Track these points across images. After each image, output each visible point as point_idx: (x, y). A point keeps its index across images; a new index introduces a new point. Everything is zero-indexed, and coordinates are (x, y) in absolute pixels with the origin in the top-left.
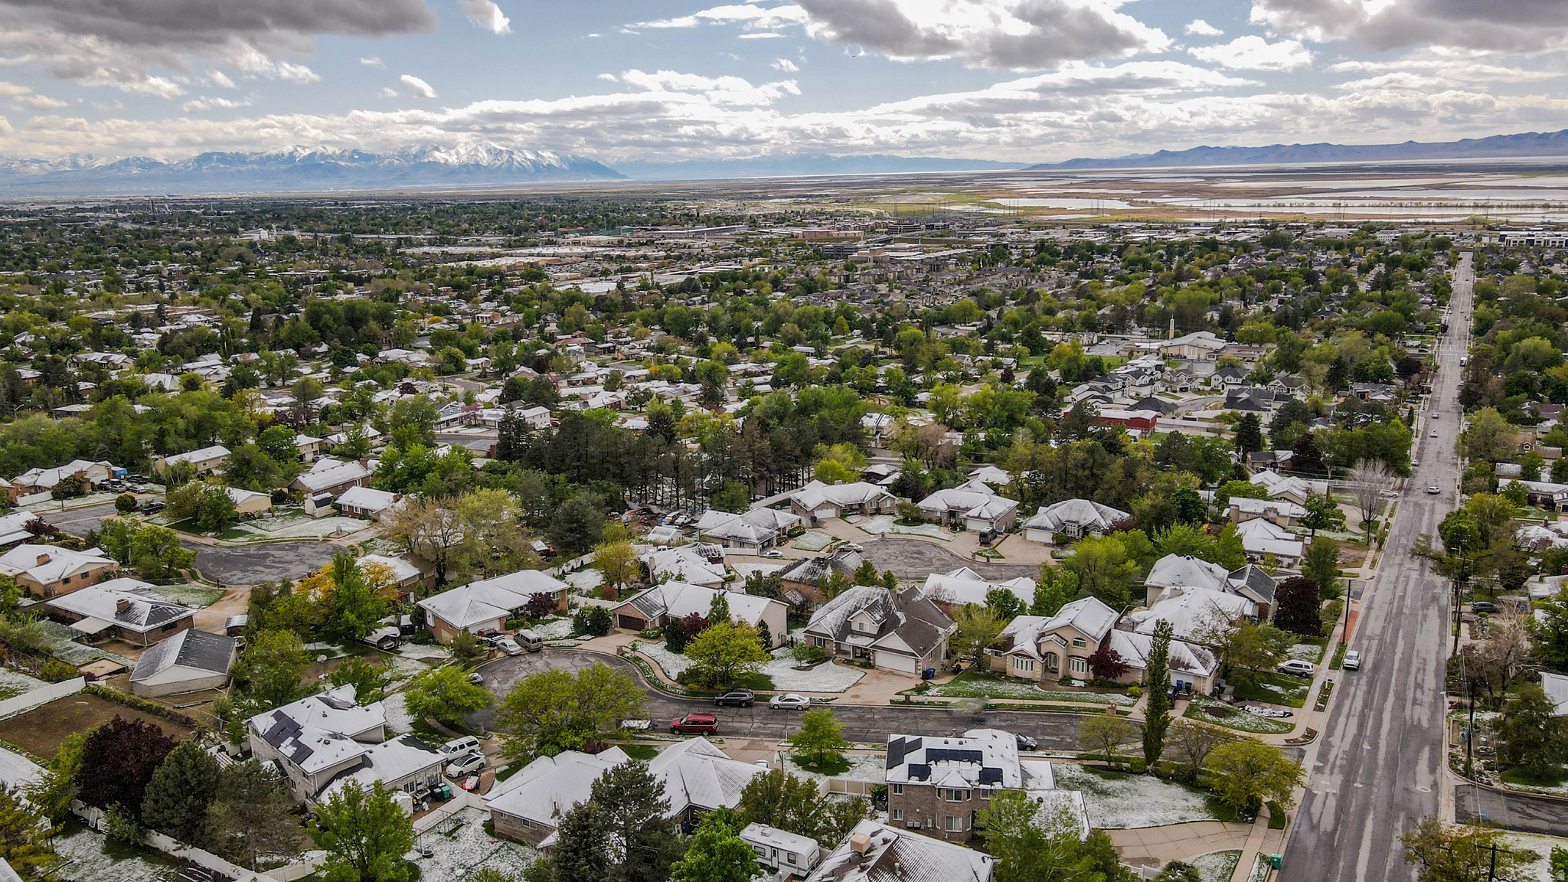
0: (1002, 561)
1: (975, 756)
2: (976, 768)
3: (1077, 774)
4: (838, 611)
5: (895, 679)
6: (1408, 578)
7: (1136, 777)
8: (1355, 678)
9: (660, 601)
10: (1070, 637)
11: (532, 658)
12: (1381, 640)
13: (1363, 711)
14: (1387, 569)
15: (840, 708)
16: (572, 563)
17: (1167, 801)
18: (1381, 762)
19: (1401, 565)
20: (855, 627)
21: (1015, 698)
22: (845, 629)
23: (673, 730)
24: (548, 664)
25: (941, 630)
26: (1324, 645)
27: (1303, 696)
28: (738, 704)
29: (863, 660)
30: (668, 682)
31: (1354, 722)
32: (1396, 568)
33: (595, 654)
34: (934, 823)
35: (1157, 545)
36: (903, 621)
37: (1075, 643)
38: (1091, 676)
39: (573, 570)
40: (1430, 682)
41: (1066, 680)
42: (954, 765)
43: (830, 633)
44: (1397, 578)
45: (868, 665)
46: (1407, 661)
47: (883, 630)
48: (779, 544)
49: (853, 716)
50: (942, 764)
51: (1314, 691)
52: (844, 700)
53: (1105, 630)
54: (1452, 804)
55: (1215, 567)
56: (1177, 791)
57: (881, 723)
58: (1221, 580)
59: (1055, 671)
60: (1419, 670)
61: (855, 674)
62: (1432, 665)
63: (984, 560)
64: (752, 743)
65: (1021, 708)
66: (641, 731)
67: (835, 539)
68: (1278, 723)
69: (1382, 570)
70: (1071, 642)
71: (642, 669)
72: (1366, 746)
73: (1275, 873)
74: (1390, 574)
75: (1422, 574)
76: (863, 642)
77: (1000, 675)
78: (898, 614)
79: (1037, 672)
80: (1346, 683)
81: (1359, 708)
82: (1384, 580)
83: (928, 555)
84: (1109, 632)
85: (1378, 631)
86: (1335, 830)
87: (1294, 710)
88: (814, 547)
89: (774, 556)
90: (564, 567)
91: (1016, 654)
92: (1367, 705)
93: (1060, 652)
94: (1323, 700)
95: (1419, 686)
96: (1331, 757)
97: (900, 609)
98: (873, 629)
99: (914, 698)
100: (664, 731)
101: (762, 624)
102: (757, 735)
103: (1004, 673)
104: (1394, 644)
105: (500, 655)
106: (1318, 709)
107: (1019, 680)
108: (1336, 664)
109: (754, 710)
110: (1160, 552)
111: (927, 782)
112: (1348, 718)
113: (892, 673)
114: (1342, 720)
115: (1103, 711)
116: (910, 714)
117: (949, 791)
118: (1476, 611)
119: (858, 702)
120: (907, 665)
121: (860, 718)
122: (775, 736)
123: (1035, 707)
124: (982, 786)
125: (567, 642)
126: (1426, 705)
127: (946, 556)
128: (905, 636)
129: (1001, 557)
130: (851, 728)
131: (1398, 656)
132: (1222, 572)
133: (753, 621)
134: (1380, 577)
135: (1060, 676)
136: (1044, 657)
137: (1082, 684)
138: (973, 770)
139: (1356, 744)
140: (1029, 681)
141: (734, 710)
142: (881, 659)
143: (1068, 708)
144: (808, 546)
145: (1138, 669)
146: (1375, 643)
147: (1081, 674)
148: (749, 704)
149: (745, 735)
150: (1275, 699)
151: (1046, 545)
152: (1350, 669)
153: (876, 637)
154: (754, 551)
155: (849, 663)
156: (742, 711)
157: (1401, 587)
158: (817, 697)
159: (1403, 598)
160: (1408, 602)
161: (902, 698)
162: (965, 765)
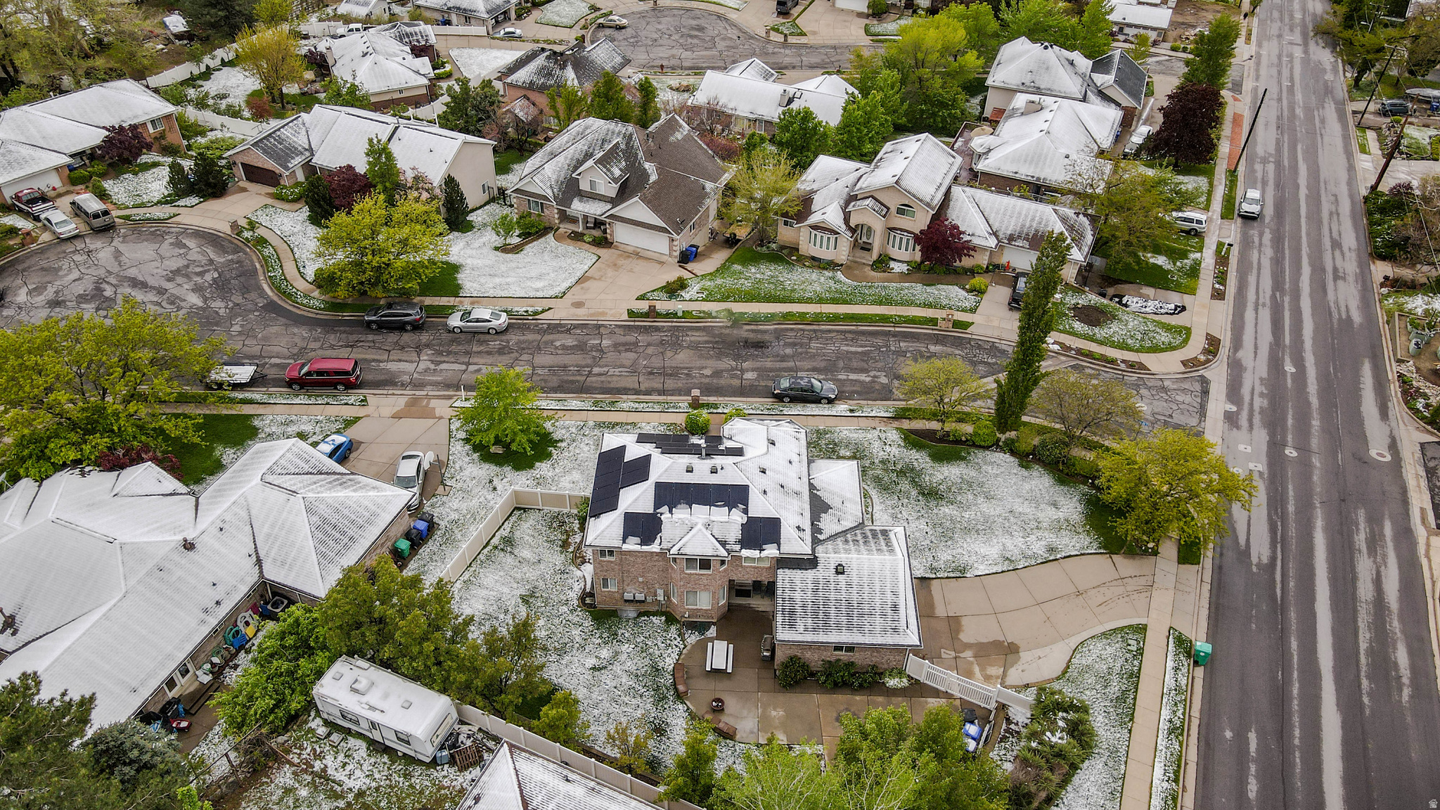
0: (803, 40)
1: (735, 496)
2: (738, 517)
3: (895, 451)
4: (560, 159)
5: (639, 266)
6: (1291, 56)
7: (980, 454)
8: (1254, 233)
9: (301, 141)
10: (893, 202)
11: (94, 243)
12: (1278, 164)
13: (1273, 297)
14: (1265, 44)
15: (555, 328)
16: (220, 53)
17: (1026, 509)
18: (1314, 401)
19: (1280, 36)
20: (585, 186)
21: (809, 301)
22: (570, 189)
23: (290, 383)
24: (117, 254)
25: (709, 186)
26: (1209, 174)
27: (1194, 272)
28: (400, 327)
29: (597, 233)
30: (301, 285)
31: (1265, 315)
32: (1275, 42)
33: (199, 234)
34: (667, 595)
35: (1004, 25)
36: (654, 178)
37: (900, 211)
38: (918, 256)
39: (224, 63)
40: (1350, 239)
41: (882, 263)
42: (700, 513)
43: (549, 193)
44: (1280, 57)
45: (603, 242)
46: (1314, 199)
47: (625, 192)
48: (519, 17)
49: (570, 342)
50: (681, 513)
51: (1208, 258)
52: (561, 312)
53: (943, 189)
54: (1424, 483)
55: (1077, 56)
56: (1040, 481)
57: (611, 356)
58: (1083, 76)
59: (867, 248)
60: (1331, 214)
61: (580, 259)
62: (1345, 207)
63: (780, 38)
64: (414, 402)
65: (817, 319)
66: (237, 386)
67: (594, 8)
68: (1168, 328)
69: (1259, 45)
70: (893, 209)
71: (265, 261)
72: (1290, 368)
73: (1199, 672)
74: (1270, 50)
75: (1306, 52)
76: (596, 209)
77: (787, 255)
78: (647, 165)
79: (841, 251)
80: (1246, 243)
81: (1269, 292)
82: (1264, 61)
83: (711, 32)
84: (948, 193)
85: (1272, 150)
86: (1273, 559)
87: (1187, 300)
88: (565, 21)
89: (511, 37)
90: (207, 60)
91: (815, 227)
92: (1278, 285)
93: (878, 224)
94: (1221, 277)
95: (1336, 245)
96: (1246, 391)
97: (650, 156)
98: (611, 190)
99: (663, 306)
100: (277, 382)
101: (450, 182)
102: (419, 385)
103: (794, 249)
104: (1294, 168)
105: (46, 237)
106: (1218, 295)
107: (817, 263)
108: (1229, 210)
109: (424, 337)
110: (1007, 33)
111: (655, 547)
112: (1256, 310)
113: (637, 255)
114: (1249, 315)
115: (933, 321)
116: (656, 337)
117: (690, 561)
118: (1384, 113)
119: (581, 314)
120: (659, 244)
121: (581, 348)
122: (448, 386)
123: (835, 318)
124: (746, 553)
125: (158, 212)
126: (1351, 279)
127: (733, 33)
128: (653, 203)
129: (803, 34)
130: (565, 367)
131: (1303, 192)
132: (1084, 64)
133: (436, 177)
134: (1259, 55)
135: (875, 256)
136: (853, 230)
137: (904, 268)
138: (730, 521)
139: (1275, 364)
140: (832, 265)
141: (393, 337)
142: (621, 234)
143: (884, 319)
144: (556, 19)
145: (984, 249)
146: (1271, 168)
147: (905, 254)
148: (417, 327)
149: (403, 386)
150: (1159, 280)
151: (860, 15)
152: (1248, 218)
153: (615, 202)
154: (482, 30)
155: (577, 237)
156: (407, 337)
157: (1286, 73)
158: (520, 308)
159: (1291, 90)
160: (1299, 97)
161: (644, 306)
162: (719, 514)
